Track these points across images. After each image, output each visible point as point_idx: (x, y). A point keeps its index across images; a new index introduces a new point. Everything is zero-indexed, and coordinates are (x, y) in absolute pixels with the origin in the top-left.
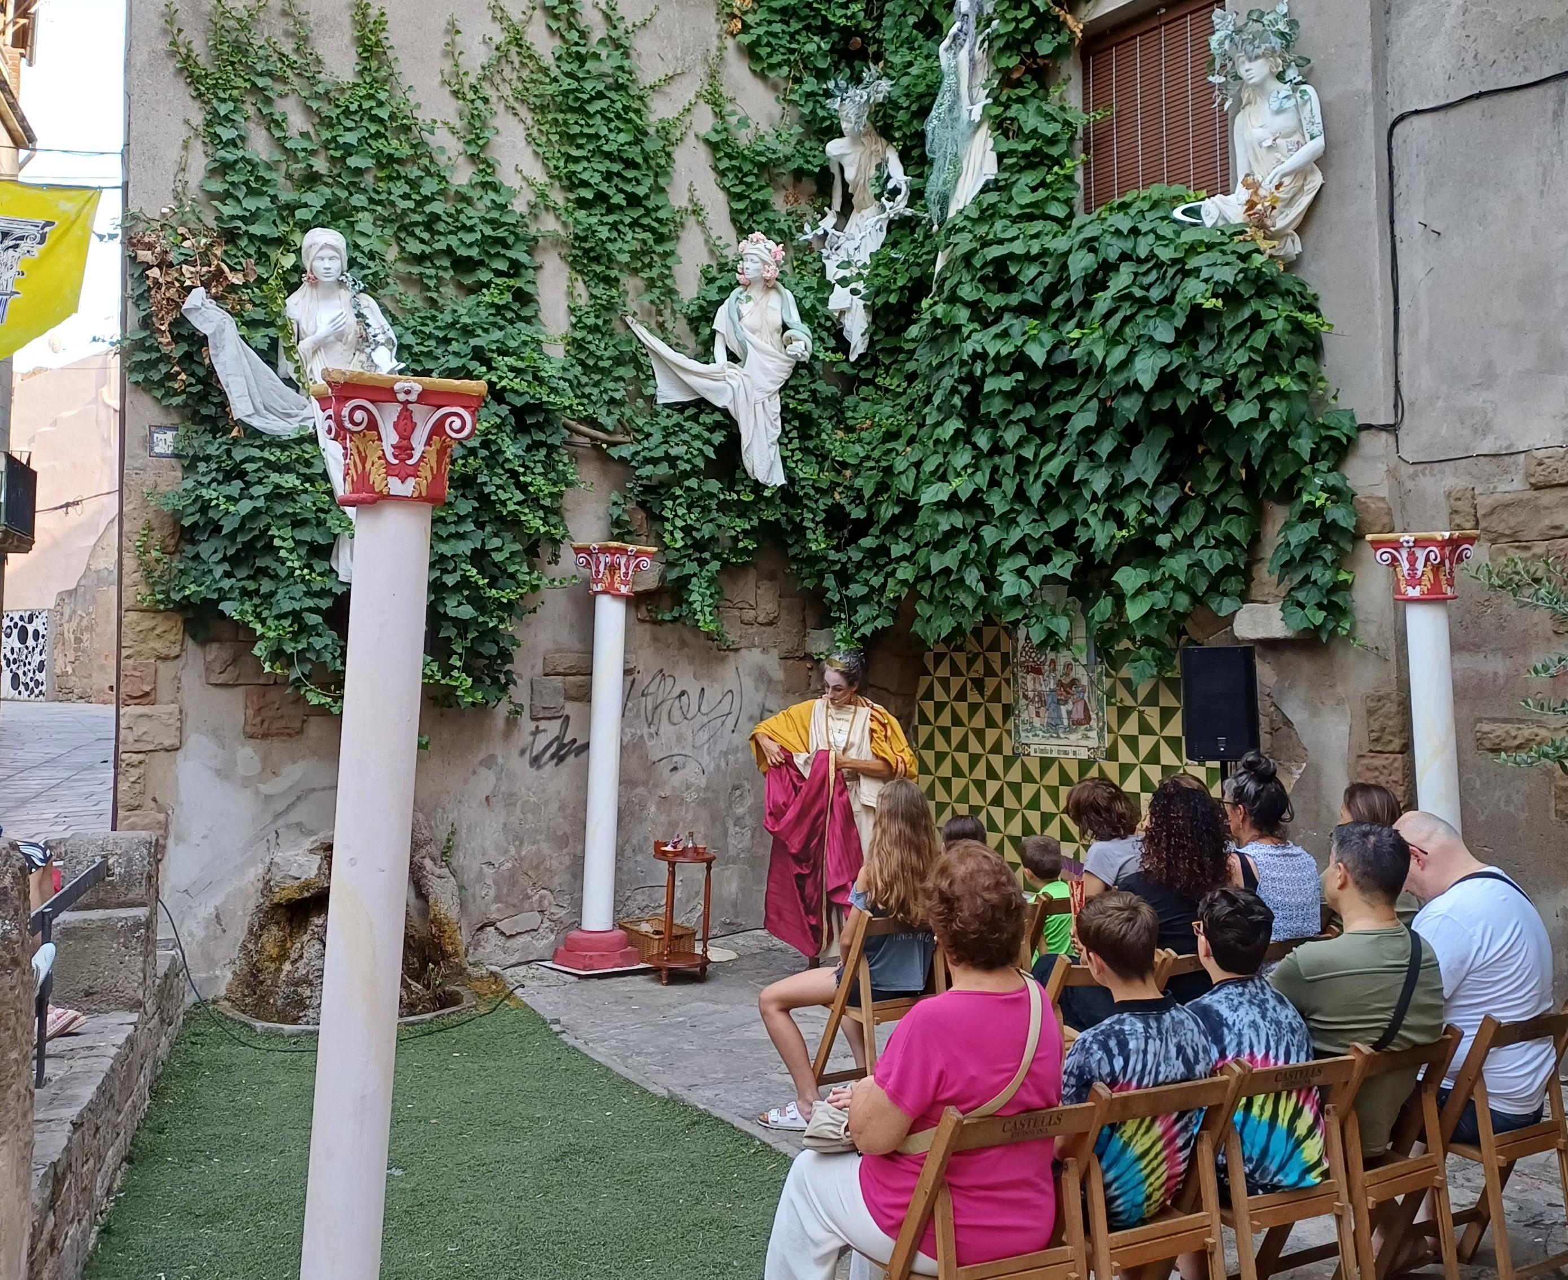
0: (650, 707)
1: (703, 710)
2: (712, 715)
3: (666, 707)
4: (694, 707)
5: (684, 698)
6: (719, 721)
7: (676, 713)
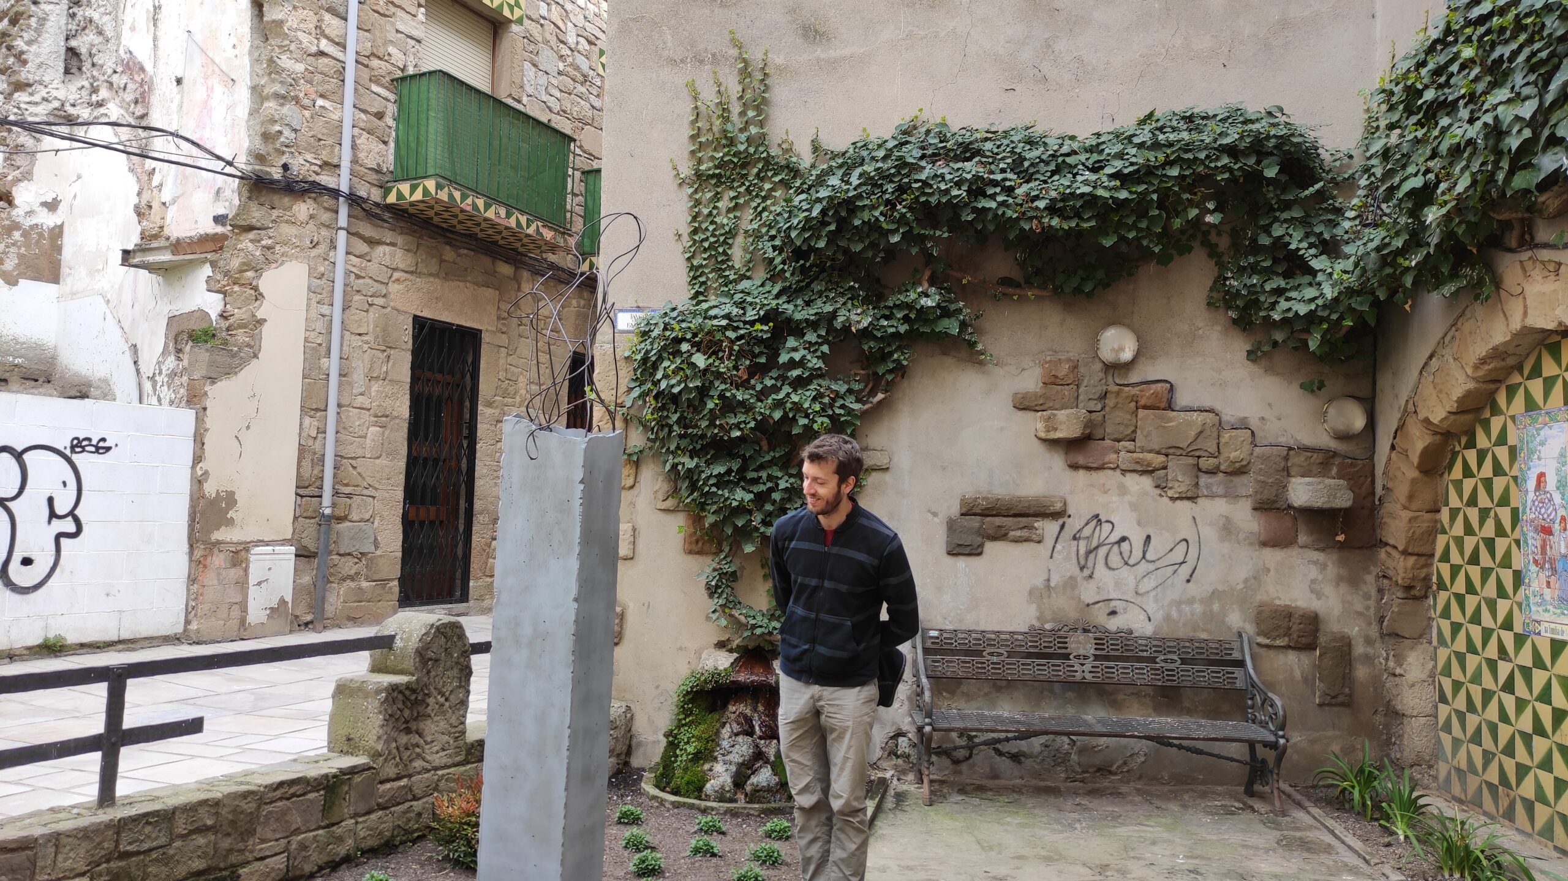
0: (1082, 551)
1: (1149, 556)
2: (1158, 564)
3: (1102, 552)
4: (1137, 553)
5: (1125, 546)
6: (1171, 569)
7: (1115, 560)
